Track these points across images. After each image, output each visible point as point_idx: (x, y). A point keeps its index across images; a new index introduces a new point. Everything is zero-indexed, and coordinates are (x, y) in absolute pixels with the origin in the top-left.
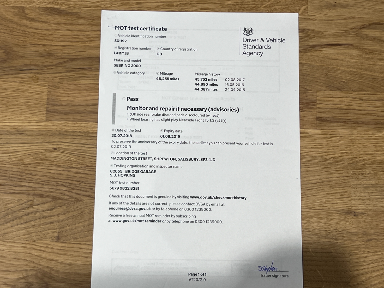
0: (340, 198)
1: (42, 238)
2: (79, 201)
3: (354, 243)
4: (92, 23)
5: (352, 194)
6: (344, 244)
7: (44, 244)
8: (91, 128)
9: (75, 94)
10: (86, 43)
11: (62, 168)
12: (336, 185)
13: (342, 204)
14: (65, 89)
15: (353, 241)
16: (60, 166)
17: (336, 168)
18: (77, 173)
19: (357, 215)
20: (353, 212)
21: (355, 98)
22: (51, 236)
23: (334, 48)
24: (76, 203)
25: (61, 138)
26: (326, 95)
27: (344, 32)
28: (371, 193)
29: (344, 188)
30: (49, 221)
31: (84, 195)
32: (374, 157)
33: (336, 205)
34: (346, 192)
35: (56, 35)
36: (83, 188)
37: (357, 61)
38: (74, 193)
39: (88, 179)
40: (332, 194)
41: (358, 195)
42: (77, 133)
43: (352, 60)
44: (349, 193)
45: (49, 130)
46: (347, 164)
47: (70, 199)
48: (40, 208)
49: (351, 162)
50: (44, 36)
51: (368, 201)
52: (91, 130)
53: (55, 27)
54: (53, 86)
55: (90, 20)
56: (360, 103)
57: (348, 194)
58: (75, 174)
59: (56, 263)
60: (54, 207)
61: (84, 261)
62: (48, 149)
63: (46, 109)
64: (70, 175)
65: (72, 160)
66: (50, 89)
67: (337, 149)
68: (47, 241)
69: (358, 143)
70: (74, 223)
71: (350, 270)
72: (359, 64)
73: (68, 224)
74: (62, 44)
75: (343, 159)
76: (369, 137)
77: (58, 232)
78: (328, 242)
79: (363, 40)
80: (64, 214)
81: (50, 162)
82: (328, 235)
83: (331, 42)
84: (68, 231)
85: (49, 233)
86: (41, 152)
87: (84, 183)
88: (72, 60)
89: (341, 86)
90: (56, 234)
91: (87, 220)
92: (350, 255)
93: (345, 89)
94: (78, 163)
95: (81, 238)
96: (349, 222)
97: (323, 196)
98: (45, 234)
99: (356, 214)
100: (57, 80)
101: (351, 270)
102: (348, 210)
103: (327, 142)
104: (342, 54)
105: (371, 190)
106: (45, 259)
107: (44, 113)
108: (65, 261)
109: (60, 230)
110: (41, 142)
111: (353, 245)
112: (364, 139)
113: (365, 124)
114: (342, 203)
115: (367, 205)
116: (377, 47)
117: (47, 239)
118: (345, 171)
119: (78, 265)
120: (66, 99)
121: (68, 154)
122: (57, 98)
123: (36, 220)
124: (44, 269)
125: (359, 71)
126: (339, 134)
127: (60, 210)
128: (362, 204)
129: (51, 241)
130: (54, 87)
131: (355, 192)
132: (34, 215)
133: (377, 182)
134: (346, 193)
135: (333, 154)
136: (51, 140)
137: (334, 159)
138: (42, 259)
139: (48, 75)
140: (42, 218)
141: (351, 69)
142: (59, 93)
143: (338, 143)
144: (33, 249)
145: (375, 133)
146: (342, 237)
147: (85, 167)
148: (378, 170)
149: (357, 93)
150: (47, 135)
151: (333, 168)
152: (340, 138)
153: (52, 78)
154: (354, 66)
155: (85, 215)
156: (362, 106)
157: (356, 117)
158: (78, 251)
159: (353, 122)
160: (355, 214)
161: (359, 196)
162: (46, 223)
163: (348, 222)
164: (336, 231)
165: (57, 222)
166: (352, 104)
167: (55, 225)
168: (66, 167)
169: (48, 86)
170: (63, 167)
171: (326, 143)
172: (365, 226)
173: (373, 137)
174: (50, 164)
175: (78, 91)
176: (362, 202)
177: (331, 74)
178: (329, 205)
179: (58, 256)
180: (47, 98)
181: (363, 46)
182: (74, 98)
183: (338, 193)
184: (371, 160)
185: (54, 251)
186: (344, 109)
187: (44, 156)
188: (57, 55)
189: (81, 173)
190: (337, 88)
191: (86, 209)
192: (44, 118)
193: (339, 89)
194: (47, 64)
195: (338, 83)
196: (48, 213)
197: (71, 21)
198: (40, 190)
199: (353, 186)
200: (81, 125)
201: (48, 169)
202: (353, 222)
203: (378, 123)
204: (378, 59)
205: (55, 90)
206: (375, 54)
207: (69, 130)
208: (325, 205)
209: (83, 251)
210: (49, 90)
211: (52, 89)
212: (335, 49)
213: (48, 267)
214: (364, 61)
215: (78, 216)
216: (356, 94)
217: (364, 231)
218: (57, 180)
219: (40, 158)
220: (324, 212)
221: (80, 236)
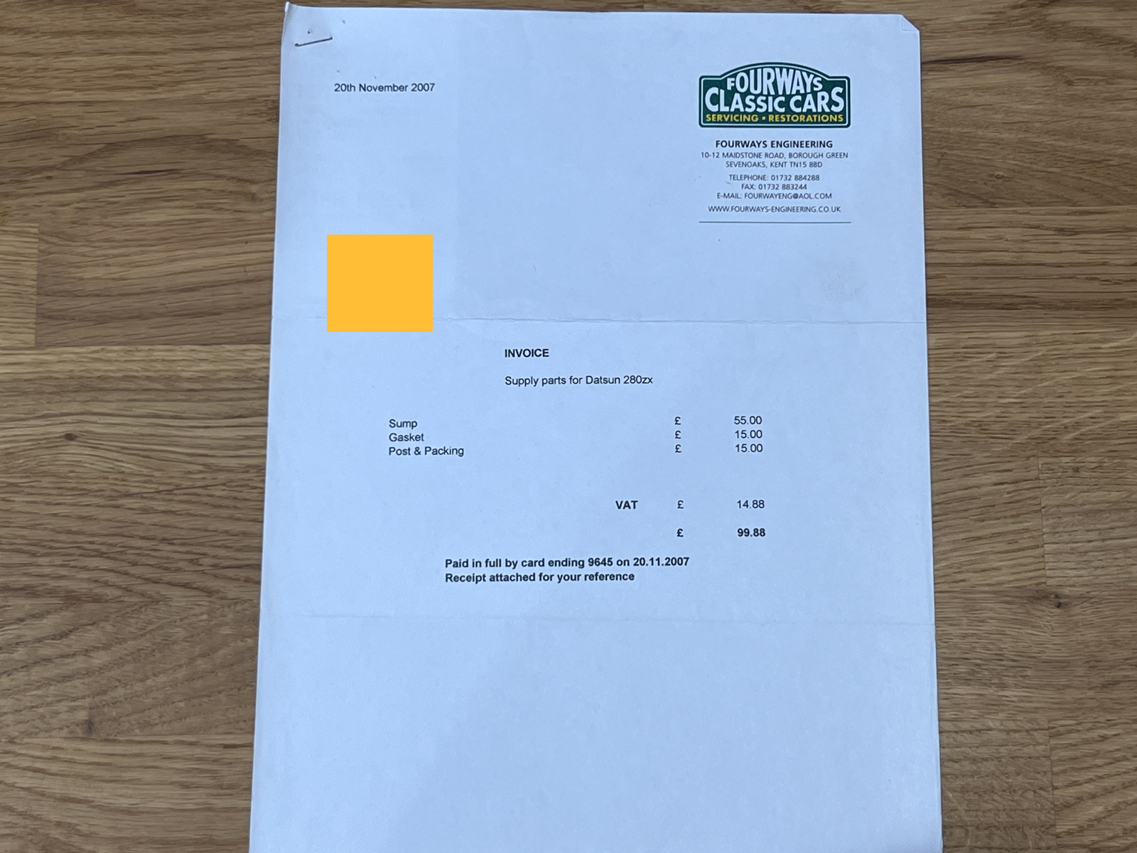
0: (1007, 552)
1: (38, 730)
2: (155, 601)
3: (1062, 696)
4: (174, 25)
5: (1045, 536)
6: (1028, 699)
7: (45, 748)
8: (186, 363)
9: (127, 256)
10: (160, 89)
11: (95, 496)
12: (991, 509)
13: (1013, 571)
14: (94, 242)
15: (1059, 689)
16: (85, 493)
17: (988, 454)
18: (145, 511)
19: (1066, 604)
20: (1051, 594)
21: (1037, 227)
22: (65, 720)
23: (962, 69)
24: (143, 609)
25: (88, 401)
26: (947, 222)
27: (991, 17)
28: (1107, 529)
29: (1020, 519)
30: (59, 671)
31: (169, 584)
32: (1112, 415)
33: (994, 573)
34: (1027, 530)
35: (58, 69)
36: (165, 561)
37: (1041, 107)
38: (138, 577)
39: (182, 528)
40: (979, 538)
41: (1066, 537)
42: (140, 382)
43: (1024, 107)
44: (1035, 533)
45: (46, 375)
46: (1024, 441)
47: (126, 599)
48: (27, 632)
49: (1037, 433)
50: (21, 74)
51: (1100, 558)
52: (188, 369)
53: (56, 43)
54: (57, 235)
55: (169, 15)
56: (1057, 243)
57: (1033, 537)
58: (135, 516)
59: (86, 809)
60: (72, 627)
61: (178, 799)
62: (45, 439)
63: (34, 310)
64: (119, 519)
65: (127, 471)
66: (47, 242)
67: (989, 392)
68: (54, 737)
69: (1055, 372)
70: (139, 676)
71: (1053, 786)
72: (1046, 119)
73: (119, 681)
74: (78, 96)
75: (1011, 424)
76: (1091, 351)
77: (90, 708)
78: (975, 697)
79: (1055, 40)
80: (106, 647)
81: (55, 479)
82: (973, 675)
83: (950, 51)
84: (121, 701)
85: (58, 713)
86: (24, 450)
87: (169, 544)
88: (114, 147)
89: (992, 190)
90: (82, 715)
91: (183, 662)
92: (1050, 737)
93: (1004, 198)
94: (147, 478)
95: (164, 723)
96: (1040, 627)
97: (952, 547)
98: (47, 716)
99: (1062, 601)
100: (68, 214)
101: (1055, 784)
102: (1034, 588)
103: (956, 372)
104: (987, 89)
105: (1107, 520)
106: (49, 797)
107: (28, 321)
108: (117, 802)
109: (97, 699)
110: (23, 416)
111: (1056, 703)
112: (1076, 356)
113: (1077, 309)
114: (1013, 566)
115: (1096, 568)
116: (1098, 63)
117: (54, 733)
118: (1020, 463)
119: (158, 813)
120: (100, 272)
121: (112, 451)
122: (70, 273)
123: (15, 673)
124: (47, 832)
125: (1047, 140)
126: (994, 346)
127: (92, 636)
128: (1079, 566)
129: (66, 738)
130: (58, 237)
131: (1057, 530)
132: (7, 655)
133: (1125, 494)
134: (1026, 535)
135: (977, 409)
136: (55, 409)
137: (982, 426)
138: (40, 797)
139: (36, 200)
140: (36, 663)
141: (1020, 136)
142: (77, 254)
143: (991, 373)
144: (9, 766)
145: (1108, 337)
146: (1021, 676)
147: (169, 492)
148: (1127, 454)
149: (1043, 212)
150: (43, 393)
151: (980, 457)
152: (998, 358)
153: (50, 209)
154: (1029, 125)
155: (177, 647)
156: (1061, 252)
157: (1045, 287)
158: (157, 767)
159: (1036, 303)
160: (1060, 603)
161: (1067, 543)
162: (47, 678)
163: (1037, 627)
164: (1001, 658)
165: (84, 675)
166: (1028, 246)
167: (78, 687)
168: (109, 493)
169: (41, 236)
170: (99, 494)
171: (953, 376)
172: (1093, 639)
173: (1105, 348)
174: (54, 488)
175: (139, 246)
176: (1079, 563)
177: (958, 152)
178: (972, 574)
179: (90, 788)
180: (36, 273)
181: (1055, 58)
182: (124, 269)
183: (1000, 534)
184: (1100, 425)
185: (78, 769)
186: (1006, 265)
187: (33, 463)
188: (64, 134)
189: (157, 512)
190: (978, 198)
191: (179, 627)
192: (30, 338)
193: (987, 201)
194: (34, 163)
195: (982, 180)
196: (52, 646)
197: (107, 24)
198: (25, 574)
199: (1046, 511)
200: (151, 356)
201: (48, 504)
202: (1053, 629)
203: (1119, 303)
204: (1105, 99)
205: (64, 245)
206: (1096, 84)
207: (112, 375)
208: (959, 577)
209: (173, 766)
210: (44, 247)
211: (52, 243)
212: (967, 73)
213: (59, 824)
214: (1060, 106)
215: (154, 650)
216: (1042, 215)
217: (1092, 656)
218: (79, 536)
219: (20, 469)
220: (957, 600)
221: (161, 717)
